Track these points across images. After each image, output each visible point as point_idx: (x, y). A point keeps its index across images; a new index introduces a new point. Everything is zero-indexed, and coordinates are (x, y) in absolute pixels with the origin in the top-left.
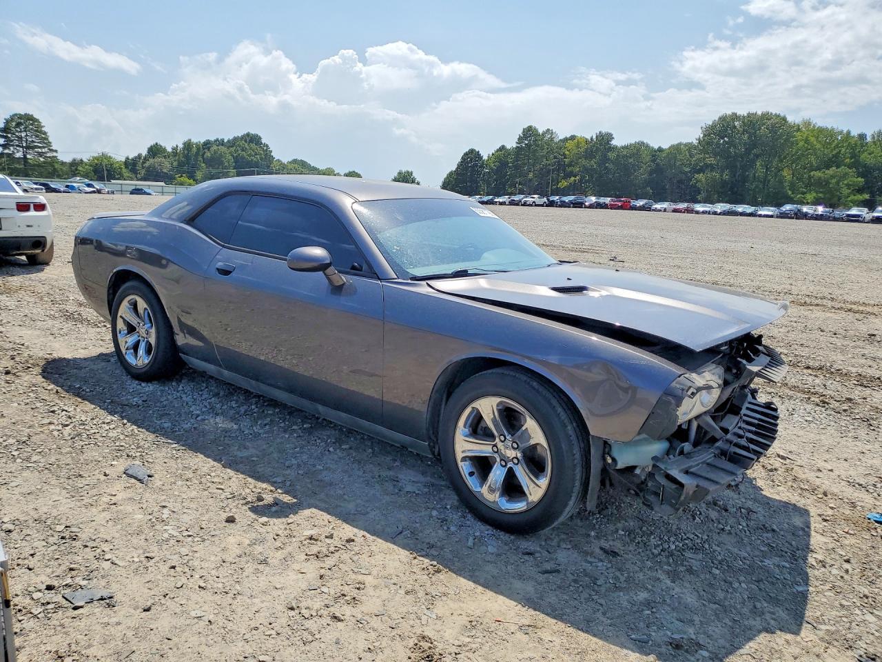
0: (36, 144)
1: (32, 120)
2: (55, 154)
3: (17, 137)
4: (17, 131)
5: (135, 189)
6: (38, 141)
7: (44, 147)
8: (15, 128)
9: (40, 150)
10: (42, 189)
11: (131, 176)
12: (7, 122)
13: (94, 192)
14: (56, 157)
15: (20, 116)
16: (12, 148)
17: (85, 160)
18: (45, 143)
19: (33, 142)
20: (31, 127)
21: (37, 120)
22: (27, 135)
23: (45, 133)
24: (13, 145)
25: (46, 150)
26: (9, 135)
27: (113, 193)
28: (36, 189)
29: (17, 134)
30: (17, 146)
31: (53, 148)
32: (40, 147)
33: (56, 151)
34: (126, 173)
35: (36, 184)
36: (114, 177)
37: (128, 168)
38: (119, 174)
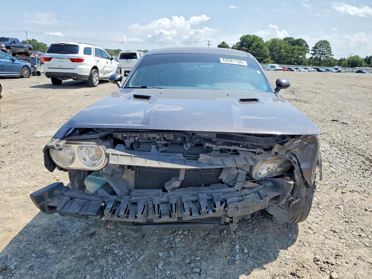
0: (326, 53)
1: (326, 43)
2: (332, 56)
3: (319, 50)
4: (319, 48)
5: (359, 71)
6: (326, 51)
7: (328, 54)
8: (319, 46)
9: (326, 55)
10: (316, 71)
11: (366, 65)
12: (317, 44)
13: (337, 72)
14: (332, 58)
15: (322, 42)
16: (316, 55)
17: (346, 59)
18: (329, 52)
19: (325, 52)
20: (325, 46)
21: (328, 43)
22: (323, 49)
23: (330, 48)
24: (317, 54)
25: (329, 55)
26: (316, 50)
27: (346, 72)
28: (314, 71)
29: (319, 49)
30: (318, 54)
31: (332, 54)
32: (326, 54)
33: (333, 55)
34: (364, 63)
35: (314, 69)
36: (358, 66)
37: (366, 62)
38: (360, 64)
